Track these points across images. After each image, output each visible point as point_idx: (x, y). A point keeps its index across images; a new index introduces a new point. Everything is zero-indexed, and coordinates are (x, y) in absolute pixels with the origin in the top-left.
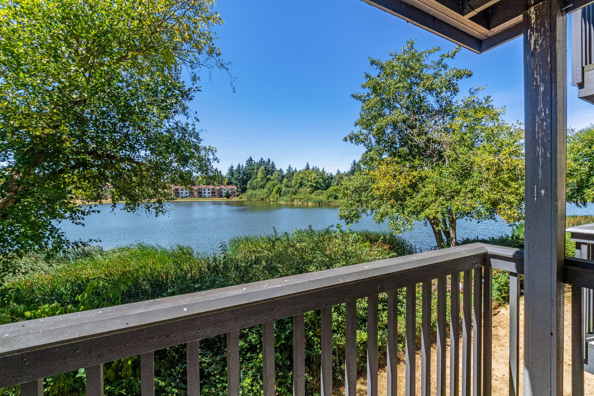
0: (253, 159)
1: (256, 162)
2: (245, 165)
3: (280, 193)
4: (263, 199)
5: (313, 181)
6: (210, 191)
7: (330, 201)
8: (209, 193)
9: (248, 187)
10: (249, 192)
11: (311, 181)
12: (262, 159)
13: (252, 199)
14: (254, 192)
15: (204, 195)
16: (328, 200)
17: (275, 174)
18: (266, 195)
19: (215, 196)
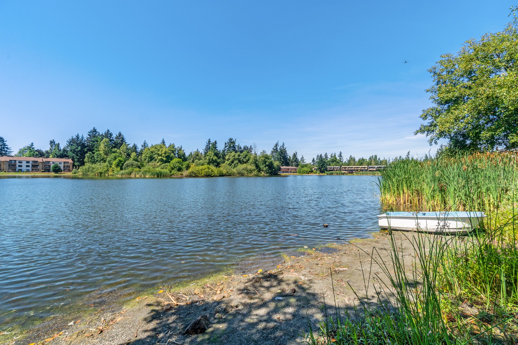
0: (97, 131)
1: (101, 134)
2: (86, 136)
3: (121, 167)
4: (101, 173)
5: (163, 155)
6: (30, 164)
7: (172, 173)
8: (28, 166)
9: (86, 160)
10: (87, 165)
11: (161, 155)
12: (108, 131)
13: (89, 173)
14: (93, 166)
15: (18, 168)
16: (171, 172)
17: (123, 148)
18: (106, 169)
19: (38, 170)
